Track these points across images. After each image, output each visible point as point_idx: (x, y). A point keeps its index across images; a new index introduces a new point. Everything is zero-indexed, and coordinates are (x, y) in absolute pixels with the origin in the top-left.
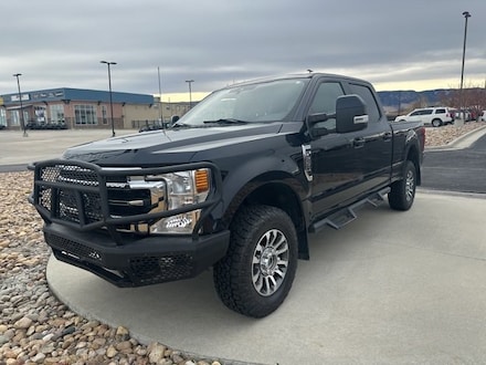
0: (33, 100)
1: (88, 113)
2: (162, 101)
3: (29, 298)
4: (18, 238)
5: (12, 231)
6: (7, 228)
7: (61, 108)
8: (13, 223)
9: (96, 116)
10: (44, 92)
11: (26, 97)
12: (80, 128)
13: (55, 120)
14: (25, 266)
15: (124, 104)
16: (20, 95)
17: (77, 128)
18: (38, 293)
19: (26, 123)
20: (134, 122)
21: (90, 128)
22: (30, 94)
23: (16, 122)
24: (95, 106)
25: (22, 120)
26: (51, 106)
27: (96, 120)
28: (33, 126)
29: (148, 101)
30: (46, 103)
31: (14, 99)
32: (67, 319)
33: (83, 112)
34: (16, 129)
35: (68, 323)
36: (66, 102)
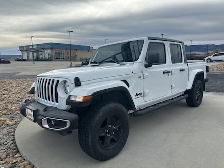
0: (38, 48)
1: (61, 54)
2: (94, 49)
3: (3, 143)
4: (11, 110)
5: (9, 107)
6: (8, 105)
7: (49, 51)
8: (11, 103)
9: (64, 55)
10: (43, 44)
11: (35, 47)
12: (58, 60)
13: (47, 57)
14: (8, 125)
15: (77, 50)
16: (32, 46)
17: (56, 60)
18: (8, 141)
19: (35, 58)
20: (81, 58)
21: (62, 60)
22: (37, 45)
23: (31, 57)
24: (64, 51)
25: (33, 56)
26: (45, 51)
27: (64, 57)
28: (38, 59)
29: (88, 49)
30: (43, 49)
31: (31, 47)
32: (16, 158)
33: (59, 54)
34: (31, 60)
35: (15, 161)
36: (52, 49)
